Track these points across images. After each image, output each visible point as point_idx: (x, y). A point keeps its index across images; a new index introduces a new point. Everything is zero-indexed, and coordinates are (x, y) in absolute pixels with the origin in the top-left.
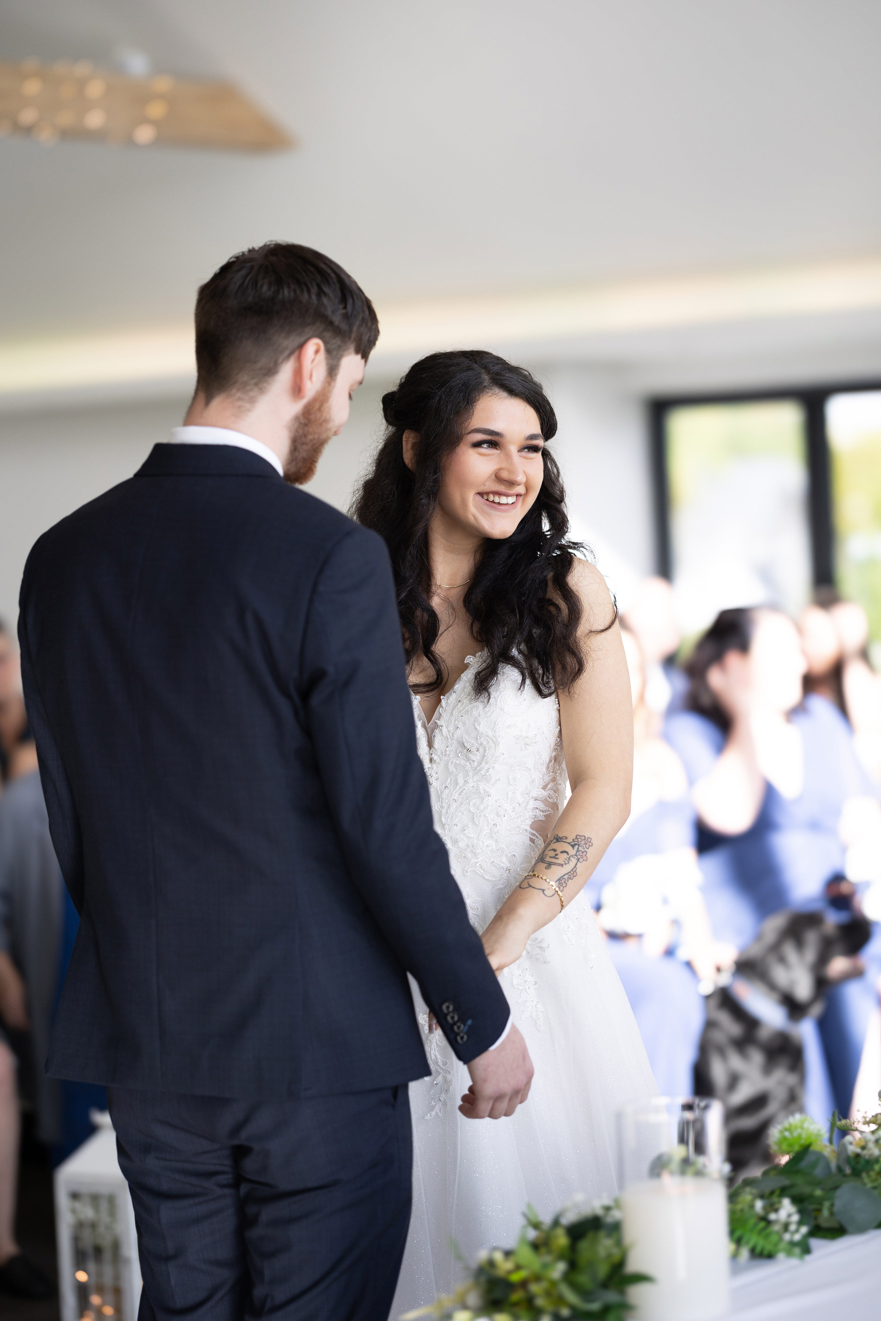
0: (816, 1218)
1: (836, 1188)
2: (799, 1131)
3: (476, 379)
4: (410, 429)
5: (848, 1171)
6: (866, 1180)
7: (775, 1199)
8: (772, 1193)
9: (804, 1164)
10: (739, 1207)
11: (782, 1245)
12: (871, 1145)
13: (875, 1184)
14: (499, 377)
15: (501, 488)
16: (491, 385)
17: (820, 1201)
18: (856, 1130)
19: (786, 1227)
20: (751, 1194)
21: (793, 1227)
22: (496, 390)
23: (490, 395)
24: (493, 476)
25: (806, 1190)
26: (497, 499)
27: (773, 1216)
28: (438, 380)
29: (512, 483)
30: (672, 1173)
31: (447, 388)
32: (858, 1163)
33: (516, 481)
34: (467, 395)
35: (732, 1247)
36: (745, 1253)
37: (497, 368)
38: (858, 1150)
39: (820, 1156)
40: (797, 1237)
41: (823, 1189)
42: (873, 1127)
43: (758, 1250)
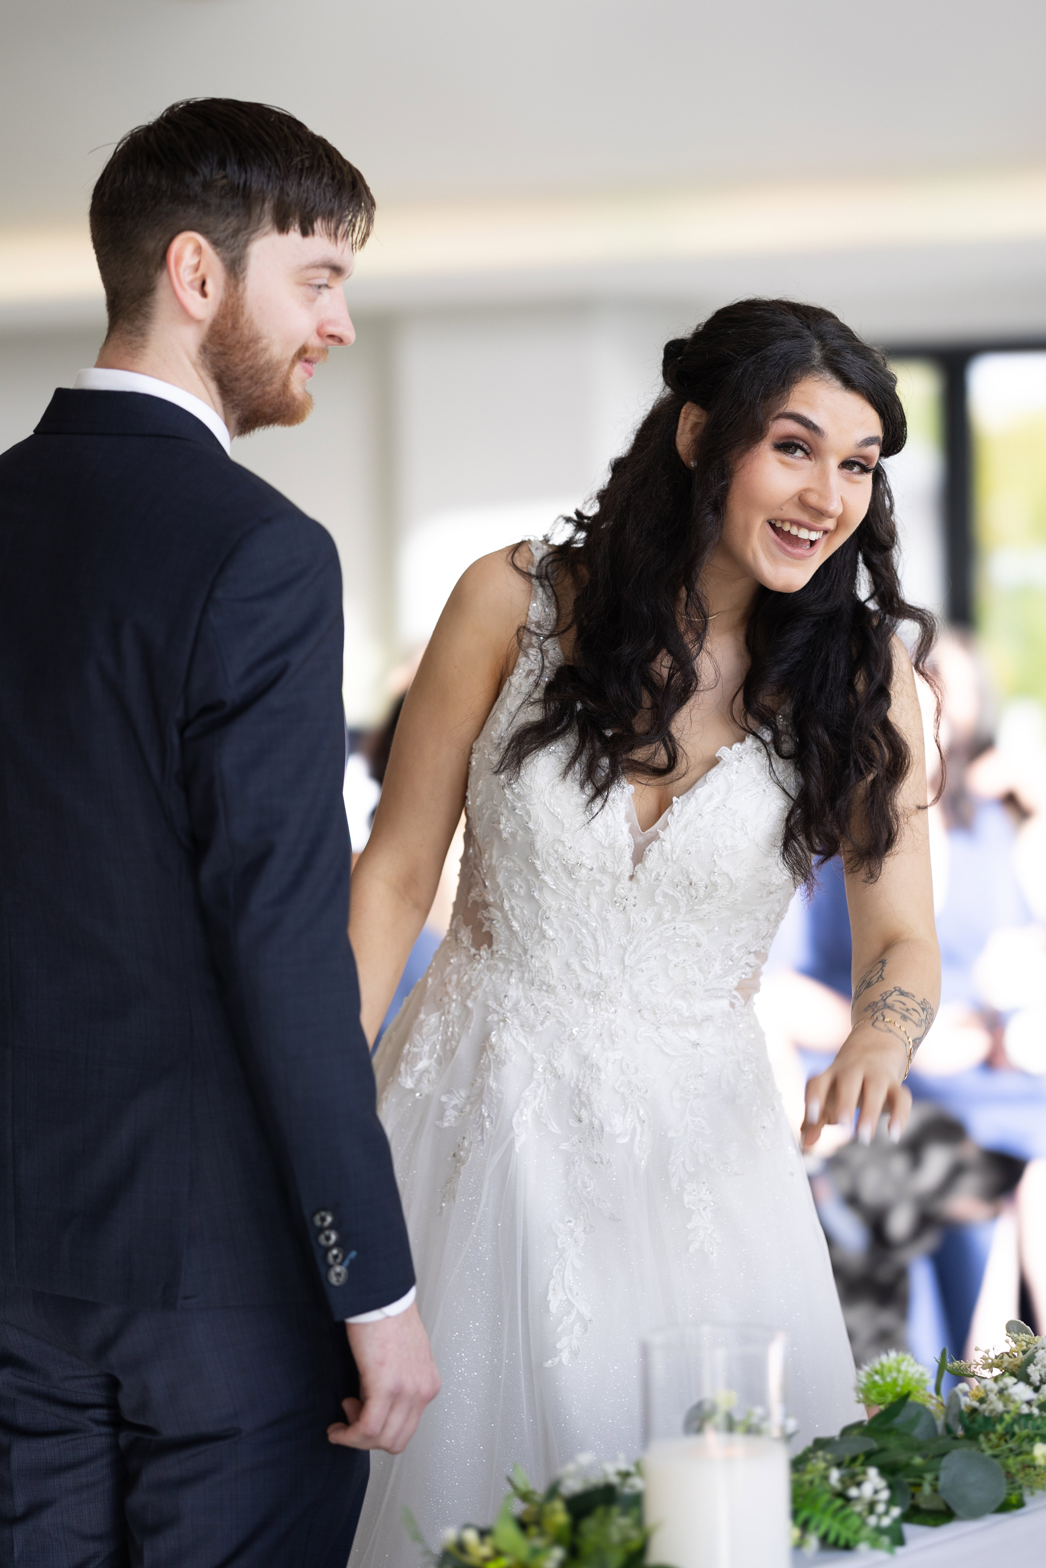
0: (913, 1496)
1: (943, 1455)
2: (894, 1374)
3: (803, 353)
4: (695, 402)
5: (960, 1432)
6: (984, 1446)
7: (857, 1468)
8: (854, 1459)
9: (899, 1420)
10: (807, 1477)
11: (865, 1532)
12: (993, 1397)
13: (997, 1451)
14: (835, 358)
15: (804, 518)
16: (822, 366)
17: (919, 1473)
18: (973, 1375)
19: (871, 1507)
20: (825, 1460)
21: (881, 1508)
22: (828, 375)
23: (817, 379)
24: (796, 499)
25: (902, 1457)
26: (794, 531)
27: (853, 1492)
28: (748, 342)
29: (820, 513)
30: (716, 1428)
31: (758, 357)
32: (973, 1421)
33: (827, 511)
34: (784, 373)
35: (796, 1533)
36: (813, 1542)
37: (837, 343)
38: (976, 1404)
39: (922, 1410)
40: (886, 1522)
41: (924, 1457)
42: (997, 1372)
43: (832, 1538)
